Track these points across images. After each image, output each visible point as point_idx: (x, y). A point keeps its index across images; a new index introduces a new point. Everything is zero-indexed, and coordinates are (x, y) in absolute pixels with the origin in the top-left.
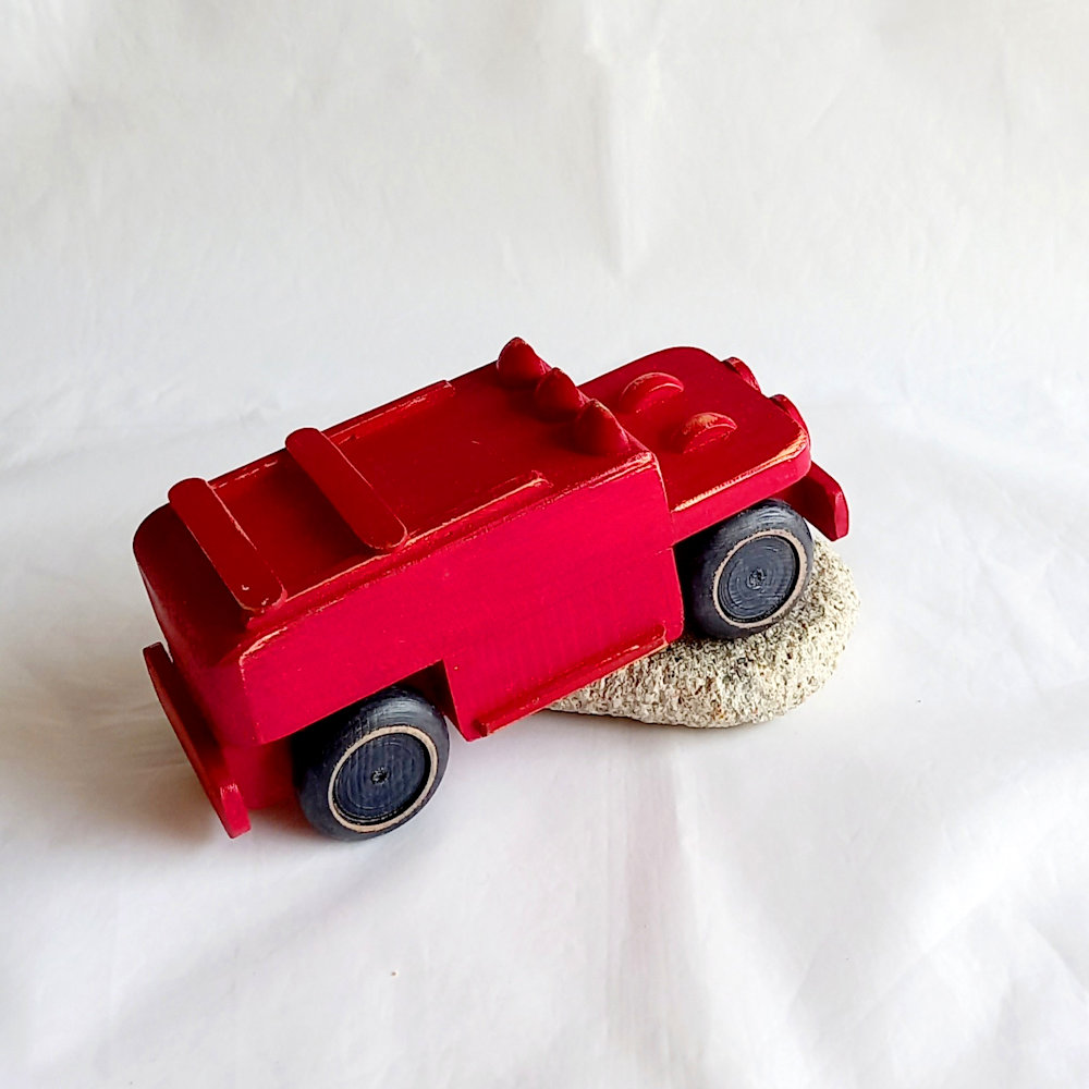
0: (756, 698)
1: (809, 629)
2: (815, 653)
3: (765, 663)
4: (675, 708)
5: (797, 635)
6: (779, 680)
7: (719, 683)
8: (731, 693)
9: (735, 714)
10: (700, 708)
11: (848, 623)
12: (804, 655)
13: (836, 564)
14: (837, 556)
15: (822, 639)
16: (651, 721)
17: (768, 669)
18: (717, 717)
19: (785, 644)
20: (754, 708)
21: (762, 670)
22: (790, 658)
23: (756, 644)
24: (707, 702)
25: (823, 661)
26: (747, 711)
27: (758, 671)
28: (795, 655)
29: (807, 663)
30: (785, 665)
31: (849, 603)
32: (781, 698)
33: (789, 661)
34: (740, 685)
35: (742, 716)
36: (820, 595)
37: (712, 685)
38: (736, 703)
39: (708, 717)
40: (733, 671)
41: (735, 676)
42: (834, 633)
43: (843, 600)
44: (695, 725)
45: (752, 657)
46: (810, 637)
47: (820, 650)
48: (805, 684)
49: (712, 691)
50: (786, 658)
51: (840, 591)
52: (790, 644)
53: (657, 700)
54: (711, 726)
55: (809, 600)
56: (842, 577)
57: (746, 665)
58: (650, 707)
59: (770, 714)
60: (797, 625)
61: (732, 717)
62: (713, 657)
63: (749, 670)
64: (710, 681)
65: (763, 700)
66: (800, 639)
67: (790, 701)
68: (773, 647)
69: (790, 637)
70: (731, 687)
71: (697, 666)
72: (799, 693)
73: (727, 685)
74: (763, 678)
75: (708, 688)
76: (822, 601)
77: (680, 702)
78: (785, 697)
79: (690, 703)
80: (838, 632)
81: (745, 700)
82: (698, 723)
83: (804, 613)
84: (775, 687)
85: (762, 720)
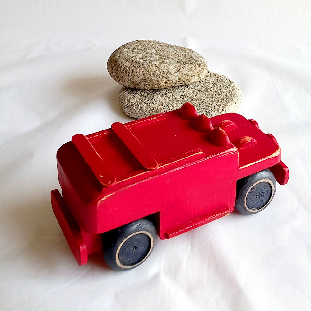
1: (228, 103)
3: (216, 111)
5: (225, 105)
11: (239, 103)
12: (227, 110)
13: (237, 88)
14: (238, 86)
15: (232, 106)
17: (217, 113)
19: (222, 107)
21: (215, 113)
22: (223, 110)
23: (214, 107)
30: (221, 112)
31: (240, 98)
36: (232, 95)
40: (208, 113)
42: (235, 105)
43: (238, 97)
45: (213, 110)
46: (229, 106)
47: (231, 109)
51: (238, 94)
55: (229, 96)
56: (238, 91)
57: (211, 112)
60: (225, 103)
62: (203, 110)
68: (219, 107)
69: (223, 105)
71: (199, 112)
76: (232, 97)
83: (228, 99)
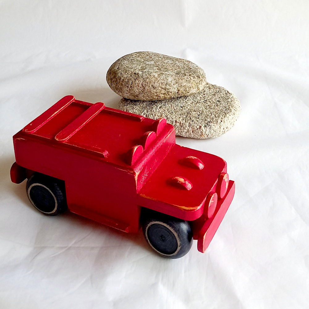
0: (212, 131)
1: (227, 115)
2: (228, 121)
3: (215, 123)
4: (191, 133)
5: (224, 116)
6: (218, 127)
7: (203, 127)
8: (206, 130)
9: (207, 136)
10: (198, 133)
11: (238, 114)
12: (225, 121)
13: (235, 99)
14: (236, 97)
15: (230, 117)
16: (185, 137)
17: (215, 124)
18: (202, 136)
19: (220, 118)
20: (212, 134)
22: (221, 121)
23: (213, 118)
24: (200, 132)
25: (230, 123)
26: (210, 135)
27: (213, 124)
28: (223, 121)
29: (226, 123)
31: (238, 109)
32: (219, 132)
33: (221, 122)
34: (208, 128)
35: (208, 136)
36: (231, 107)
37: (201, 128)
38: (207, 133)
39: (200, 136)
40: (206, 124)
41: (207, 126)
42: (233, 116)
43: (236, 108)
44: (196, 138)
45: (212, 121)
46: (227, 117)
47: (230, 120)
48: (225, 129)
49: (201, 129)
50: (220, 122)
51: (236, 106)
52: (222, 118)
53: (187, 131)
54: (201, 138)
55: (228, 108)
56: (237, 103)
57: (210, 123)
58: (185, 133)
59: (216, 136)
60: (224, 114)
61: (206, 136)
62: (202, 121)
63: (211, 124)
64: (200, 127)
65: (214, 132)
66: (224, 117)
67: (221, 133)
68: (217, 119)
69: (222, 117)
70: (206, 128)
71: (197, 123)
72: (224, 130)
73: (205, 128)
74: (214, 126)
75: (200, 129)
76: (231, 108)
77: (193, 132)
78: (220, 131)
79: (195, 132)
80: (235, 116)
81: (209, 132)
82: (197, 138)
83: (226, 111)
84: (217, 129)
85: (214, 137)
